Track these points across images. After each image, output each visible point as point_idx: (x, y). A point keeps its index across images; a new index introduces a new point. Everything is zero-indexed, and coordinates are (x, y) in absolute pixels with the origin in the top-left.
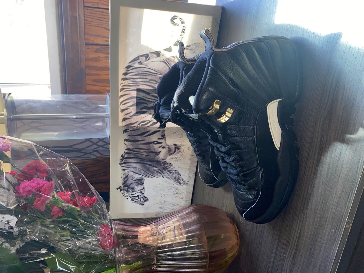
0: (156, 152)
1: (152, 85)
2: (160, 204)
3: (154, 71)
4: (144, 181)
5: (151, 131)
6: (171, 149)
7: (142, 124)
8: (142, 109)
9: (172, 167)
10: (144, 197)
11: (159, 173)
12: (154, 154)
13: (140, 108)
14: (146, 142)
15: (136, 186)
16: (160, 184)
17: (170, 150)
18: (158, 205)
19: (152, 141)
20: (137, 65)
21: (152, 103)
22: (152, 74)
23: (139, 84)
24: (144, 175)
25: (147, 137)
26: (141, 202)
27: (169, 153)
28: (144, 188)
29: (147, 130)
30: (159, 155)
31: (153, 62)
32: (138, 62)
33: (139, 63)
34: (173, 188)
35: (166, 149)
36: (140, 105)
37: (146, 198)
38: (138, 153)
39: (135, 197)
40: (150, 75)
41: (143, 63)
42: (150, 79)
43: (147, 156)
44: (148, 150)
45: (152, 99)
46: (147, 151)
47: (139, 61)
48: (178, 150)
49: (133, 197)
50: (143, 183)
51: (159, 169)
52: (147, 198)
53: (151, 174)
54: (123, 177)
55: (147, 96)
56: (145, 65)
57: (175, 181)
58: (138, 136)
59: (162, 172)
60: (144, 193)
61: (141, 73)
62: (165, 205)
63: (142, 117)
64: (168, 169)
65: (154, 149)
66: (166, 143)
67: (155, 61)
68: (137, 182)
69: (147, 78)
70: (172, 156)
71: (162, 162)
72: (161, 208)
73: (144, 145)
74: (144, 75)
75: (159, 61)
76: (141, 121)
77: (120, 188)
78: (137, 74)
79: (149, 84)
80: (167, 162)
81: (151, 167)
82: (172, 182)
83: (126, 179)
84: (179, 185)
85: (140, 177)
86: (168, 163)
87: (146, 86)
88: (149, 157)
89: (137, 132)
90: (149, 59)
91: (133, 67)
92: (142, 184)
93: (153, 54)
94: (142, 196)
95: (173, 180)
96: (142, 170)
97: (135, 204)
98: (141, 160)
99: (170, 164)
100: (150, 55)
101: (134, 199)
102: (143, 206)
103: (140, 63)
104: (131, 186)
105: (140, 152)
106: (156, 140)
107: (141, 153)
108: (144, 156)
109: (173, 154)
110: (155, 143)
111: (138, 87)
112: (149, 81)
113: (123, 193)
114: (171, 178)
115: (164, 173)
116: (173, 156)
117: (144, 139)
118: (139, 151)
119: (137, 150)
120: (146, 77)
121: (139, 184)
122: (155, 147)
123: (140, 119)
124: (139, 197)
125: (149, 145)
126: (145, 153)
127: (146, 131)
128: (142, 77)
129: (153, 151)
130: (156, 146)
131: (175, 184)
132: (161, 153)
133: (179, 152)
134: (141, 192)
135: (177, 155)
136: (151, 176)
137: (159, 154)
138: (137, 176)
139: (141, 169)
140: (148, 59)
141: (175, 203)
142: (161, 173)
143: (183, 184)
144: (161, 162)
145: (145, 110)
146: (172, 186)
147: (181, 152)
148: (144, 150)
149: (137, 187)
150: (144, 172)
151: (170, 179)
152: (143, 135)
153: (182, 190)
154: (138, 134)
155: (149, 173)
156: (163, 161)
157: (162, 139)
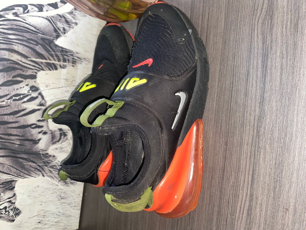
0: (34, 139)
1: (31, 45)
2: (38, 217)
3: (35, 28)
4: (15, 185)
5: (28, 109)
6: (54, 135)
7: (14, 98)
8: (15, 78)
9: (56, 161)
10: (15, 208)
11: (38, 170)
12: (31, 142)
13: (13, 75)
14: (19, 125)
15: (3, 192)
16: (38, 186)
17: (54, 137)
18: (36, 218)
19: (29, 124)
20: (10, 16)
21: (30, 70)
22: (32, 32)
23: (13, 42)
24: (16, 175)
25: (21, 117)
26: (10, 217)
27: (52, 141)
28: (14, 195)
29: (21, 107)
30: (38, 145)
31: (33, 16)
32: (12, 13)
33: (14, 14)
34: (57, 191)
35: (48, 135)
36: (13, 71)
38: (7, 141)
40: (29, 32)
41: (19, 16)
42: (28, 37)
43: (21, 146)
44: (22, 136)
45: (30, 65)
46: (20, 138)
47: (14, 11)
48: (64, 136)
50: (14, 187)
51: (38, 165)
52: (19, 209)
53: (27, 173)
55: (24, 60)
56: (22, 19)
57: (59, 181)
58: (8, 116)
59: (43, 169)
60: (14, 203)
61: (15, 27)
62: (45, 217)
63: (16, 89)
64: (51, 165)
65: (32, 135)
66: (48, 126)
67: (36, 16)
68: (3, 186)
69: (25, 35)
70: (56, 145)
71: (42, 154)
72: (40, 222)
73: (17, 130)
74: (21, 31)
75: (42, 17)
76: (12, 94)
78: (10, 28)
79: (27, 44)
80: (50, 154)
81: (27, 162)
82: (55, 182)
84: (66, 185)
85: (10, 178)
86: (50, 156)
87: (22, 46)
88: (24, 147)
89: (7, 109)
90: (28, 12)
91: (4, 17)
92: (12, 189)
93: (33, 7)
94: (12, 207)
95: (57, 179)
96: (13, 167)
98: (11, 152)
99: (54, 156)
100: (30, 7)
102: (13, 223)
103: (16, 14)
105: (10, 140)
106: (34, 122)
107: (12, 142)
108: (17, 146)
109: (57, 143)
110: (34, 126)
111: (11, 45)
112: (27, 40)
114: (55, 176)
115: (45, 170)
116: (58, 145)
117: (17, 121)
118: (9, 138)
119: (6, 137)
120: (23, 34)
121: (6, 189)
122: (32, 133)
123: (12, 91)
124: (7, 209)
125: (24, 129)
126: (18, 141)
127: (20, 109)
128: (17, 33)
129: (30, 138)
130: (35, 131)
131: (59, 185)
132: (41, 141)
133: (65, 140)
134: (10, 202)
135: (62, 144)
136: (27, 176)
137: (38, 143)
138: (5, 178)
139: (10, 166)
140: (26, 11)
141: (59, 212)
142: (41, 170)
143: (70, 185)
144: (40, 154)
145: (19, 79)
146: (56, 189)
147: (68, 140)
148: (16, 137)
149: (4, 194)
150: (15, 170)
151: (53, 178)
152: (16, 114)
153: (69, 193)
154: (8, 112)
155: (23, 171)
156: (44, 153)
157: (43, 120)
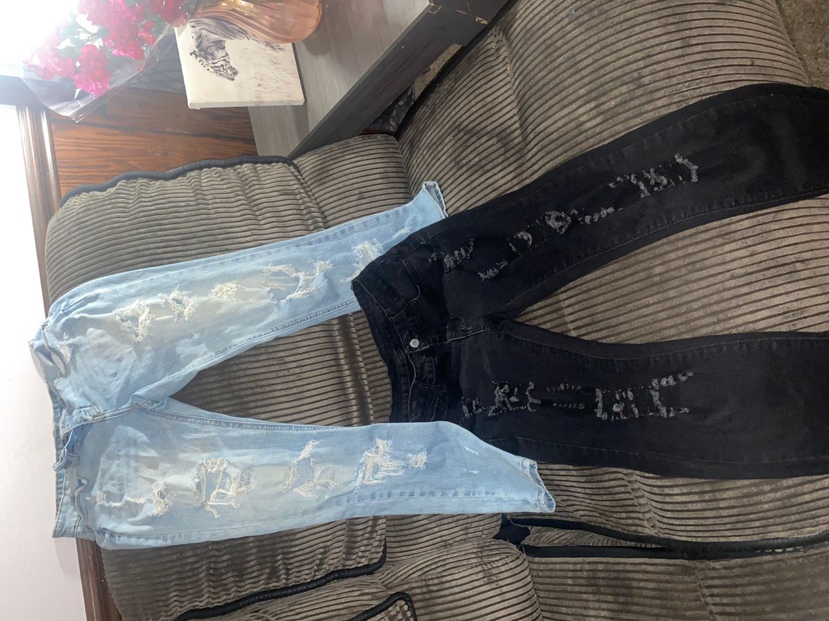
2: (256, 80)
4: (224, 45)
10: (231, 66)
15: (216, 50)
16: (246, 49)
24: (223, 36)
28: (227, 54)
34: (267, 56)
37: (234, 69)
39: (218, 67)
49: (215, 67)
53: (232, 35)
54: (195, 37)
59: (245, 32)
60: (229, 62)
62: (263, 81)
68: (215, 45)
77: (194, 53)
83: (199, 40)
85: (218, 37)
92: (224, 48)
94: (228, 66)
97: (221, 78)
101: (217, 70)
102: (233, 82)
104: (209, 50)
113: (200, 61)
121: (219, 48)
124: (225, 67)
134: (225, 60)
136: (233, 38)
138: (214, 37)
141: (277, 78)
146: (265, 53)
149: (218, 53)
155: (227, 32)
